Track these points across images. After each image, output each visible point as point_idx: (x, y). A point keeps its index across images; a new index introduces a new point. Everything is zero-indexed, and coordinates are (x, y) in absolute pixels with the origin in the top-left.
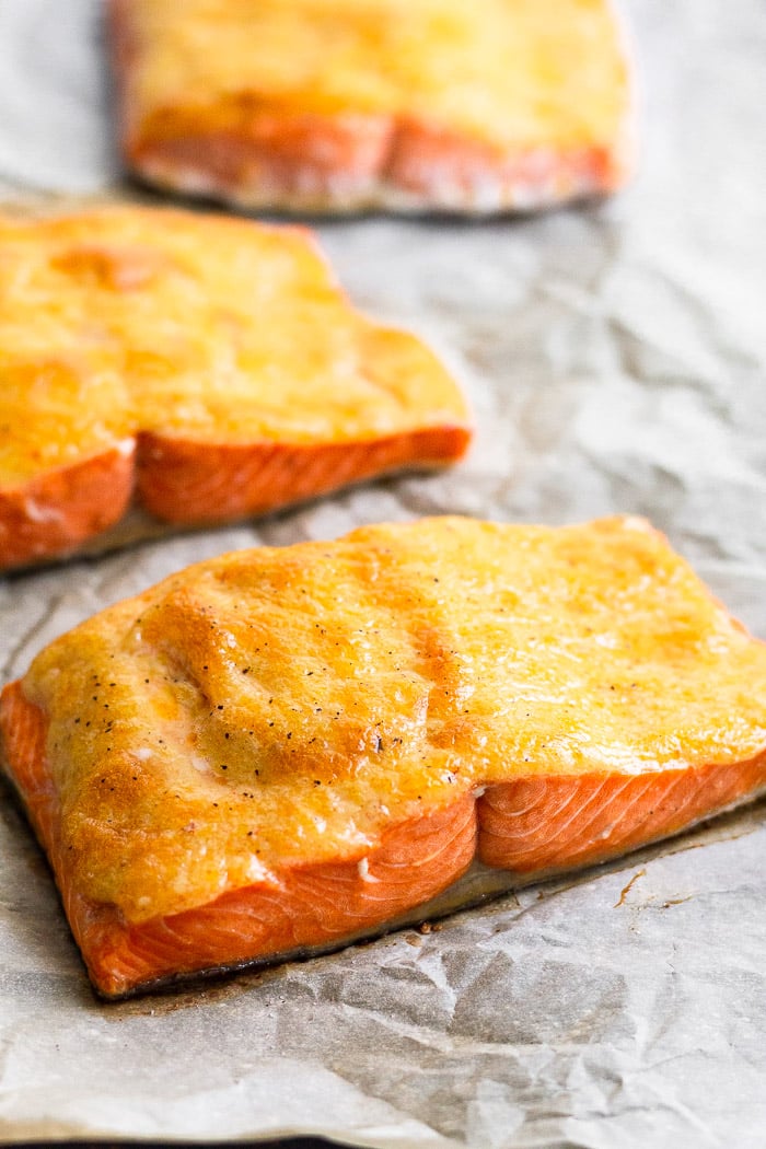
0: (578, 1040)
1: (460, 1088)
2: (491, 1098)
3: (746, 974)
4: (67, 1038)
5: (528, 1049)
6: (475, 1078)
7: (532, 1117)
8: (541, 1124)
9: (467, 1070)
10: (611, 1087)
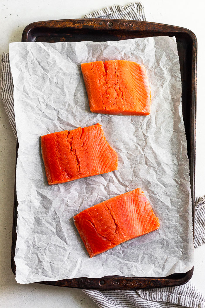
0: (134, 262)
1: (123, 266)
2: (125, 268)
3: (150, 254)
4: (87, 260)
5: (129, 262)
6: (124, 265)
7: (129, 271)
8: (130, 272)
9: (123, 264)
10: (136, 268)
